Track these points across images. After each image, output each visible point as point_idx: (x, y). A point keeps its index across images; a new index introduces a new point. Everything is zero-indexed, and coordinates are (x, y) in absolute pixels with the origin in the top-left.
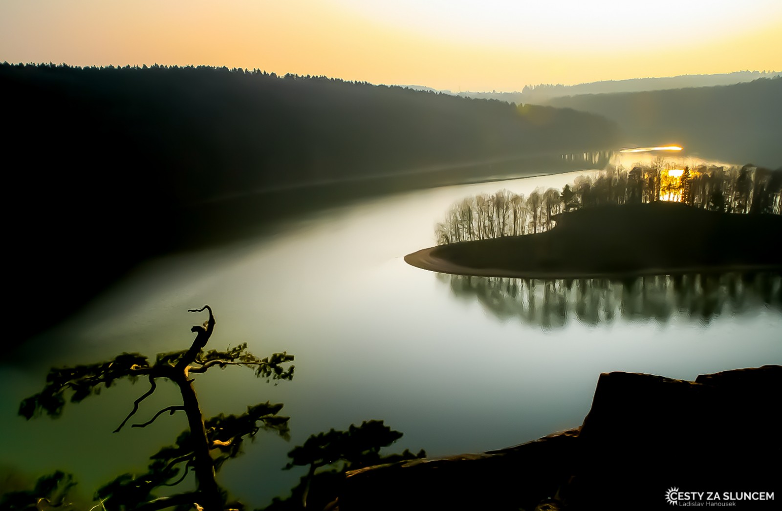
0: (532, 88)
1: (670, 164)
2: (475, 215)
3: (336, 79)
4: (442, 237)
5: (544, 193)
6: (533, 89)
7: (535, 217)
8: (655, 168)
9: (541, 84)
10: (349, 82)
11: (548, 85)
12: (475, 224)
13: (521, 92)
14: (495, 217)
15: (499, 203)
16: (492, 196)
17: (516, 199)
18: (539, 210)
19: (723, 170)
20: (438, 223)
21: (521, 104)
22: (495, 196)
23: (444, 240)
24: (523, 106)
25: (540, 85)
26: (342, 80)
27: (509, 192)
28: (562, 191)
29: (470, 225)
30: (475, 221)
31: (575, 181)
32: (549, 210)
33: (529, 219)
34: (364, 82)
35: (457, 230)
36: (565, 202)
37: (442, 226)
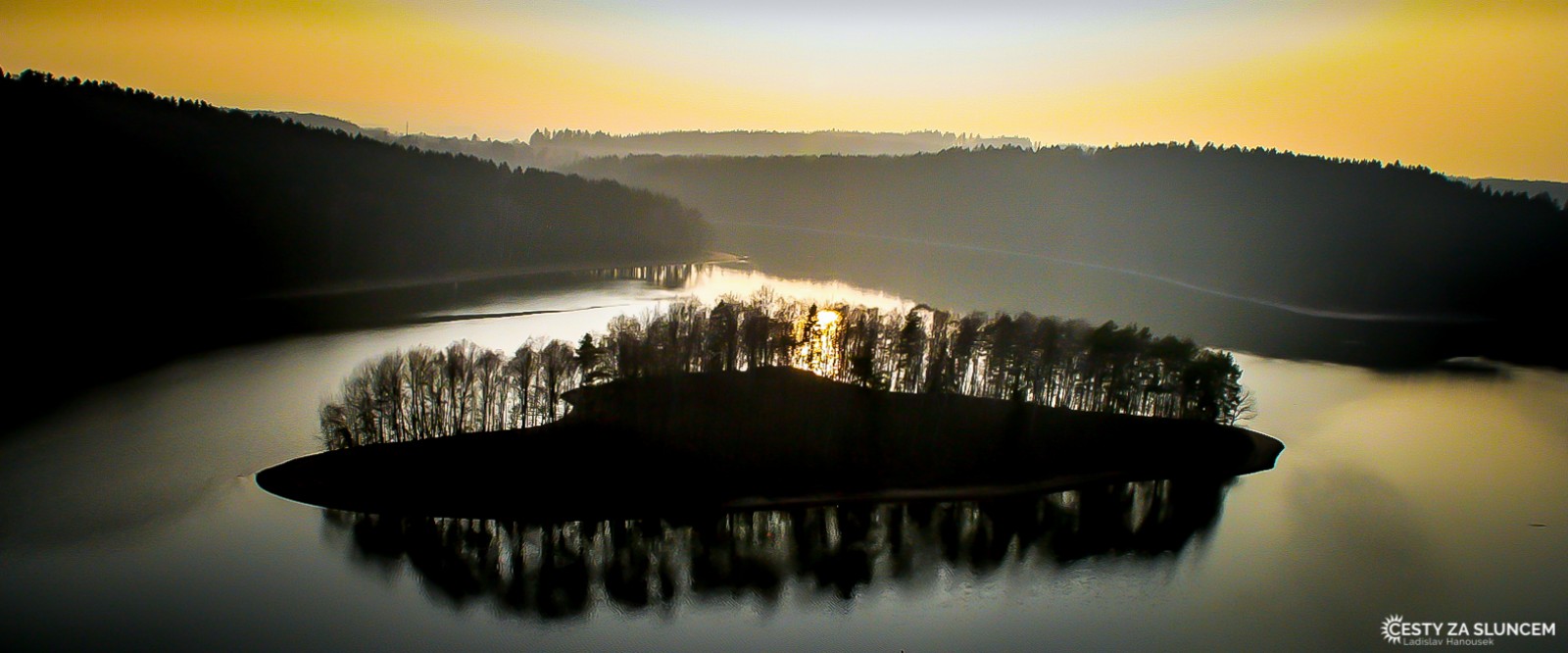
0: (549, 137)
1: (785, 300)
2: (406, 389)
3: (138, 91)
4: (336, 435)
5: (543, 349)
6: (551, 137)
7: (524, 396)
8: (758, 306)
9: (567, 130)
10: (166, 99)
11: (579, 131)
12: (406, 409)
13: (528, 142)
14: (446, 396)
15: (455, 366)
16: (441, 354)
17: (489, 360)
18: (533, 382)
19: (877, 312)
20: (328, 406)
21: (520, 168)
22: (445, 354)
23: (342, 441)
24: (524, 171)
25: (564, 131)
26: (151, 95)
27: (473, 346)
28: (578, 346)
29: (395, 410)
30: (406, 402)
31: (609, 325)
32: (552, 383)
33: (512, 399)
34: (200, 103)
35: (368, 420)
36: (584, 368)
37: (338, 411)
